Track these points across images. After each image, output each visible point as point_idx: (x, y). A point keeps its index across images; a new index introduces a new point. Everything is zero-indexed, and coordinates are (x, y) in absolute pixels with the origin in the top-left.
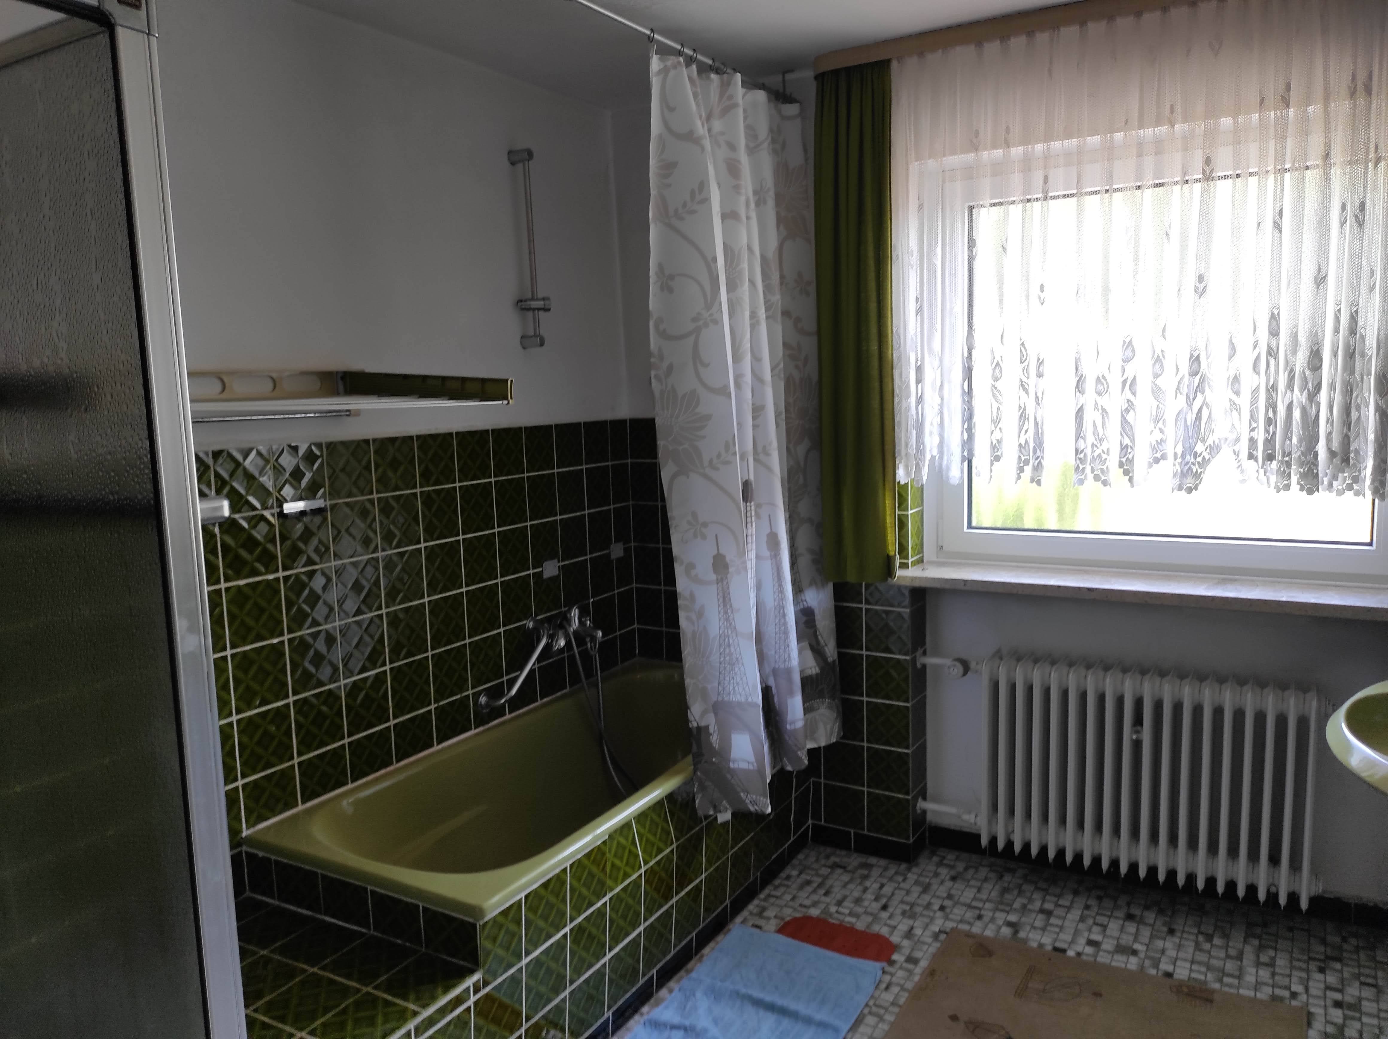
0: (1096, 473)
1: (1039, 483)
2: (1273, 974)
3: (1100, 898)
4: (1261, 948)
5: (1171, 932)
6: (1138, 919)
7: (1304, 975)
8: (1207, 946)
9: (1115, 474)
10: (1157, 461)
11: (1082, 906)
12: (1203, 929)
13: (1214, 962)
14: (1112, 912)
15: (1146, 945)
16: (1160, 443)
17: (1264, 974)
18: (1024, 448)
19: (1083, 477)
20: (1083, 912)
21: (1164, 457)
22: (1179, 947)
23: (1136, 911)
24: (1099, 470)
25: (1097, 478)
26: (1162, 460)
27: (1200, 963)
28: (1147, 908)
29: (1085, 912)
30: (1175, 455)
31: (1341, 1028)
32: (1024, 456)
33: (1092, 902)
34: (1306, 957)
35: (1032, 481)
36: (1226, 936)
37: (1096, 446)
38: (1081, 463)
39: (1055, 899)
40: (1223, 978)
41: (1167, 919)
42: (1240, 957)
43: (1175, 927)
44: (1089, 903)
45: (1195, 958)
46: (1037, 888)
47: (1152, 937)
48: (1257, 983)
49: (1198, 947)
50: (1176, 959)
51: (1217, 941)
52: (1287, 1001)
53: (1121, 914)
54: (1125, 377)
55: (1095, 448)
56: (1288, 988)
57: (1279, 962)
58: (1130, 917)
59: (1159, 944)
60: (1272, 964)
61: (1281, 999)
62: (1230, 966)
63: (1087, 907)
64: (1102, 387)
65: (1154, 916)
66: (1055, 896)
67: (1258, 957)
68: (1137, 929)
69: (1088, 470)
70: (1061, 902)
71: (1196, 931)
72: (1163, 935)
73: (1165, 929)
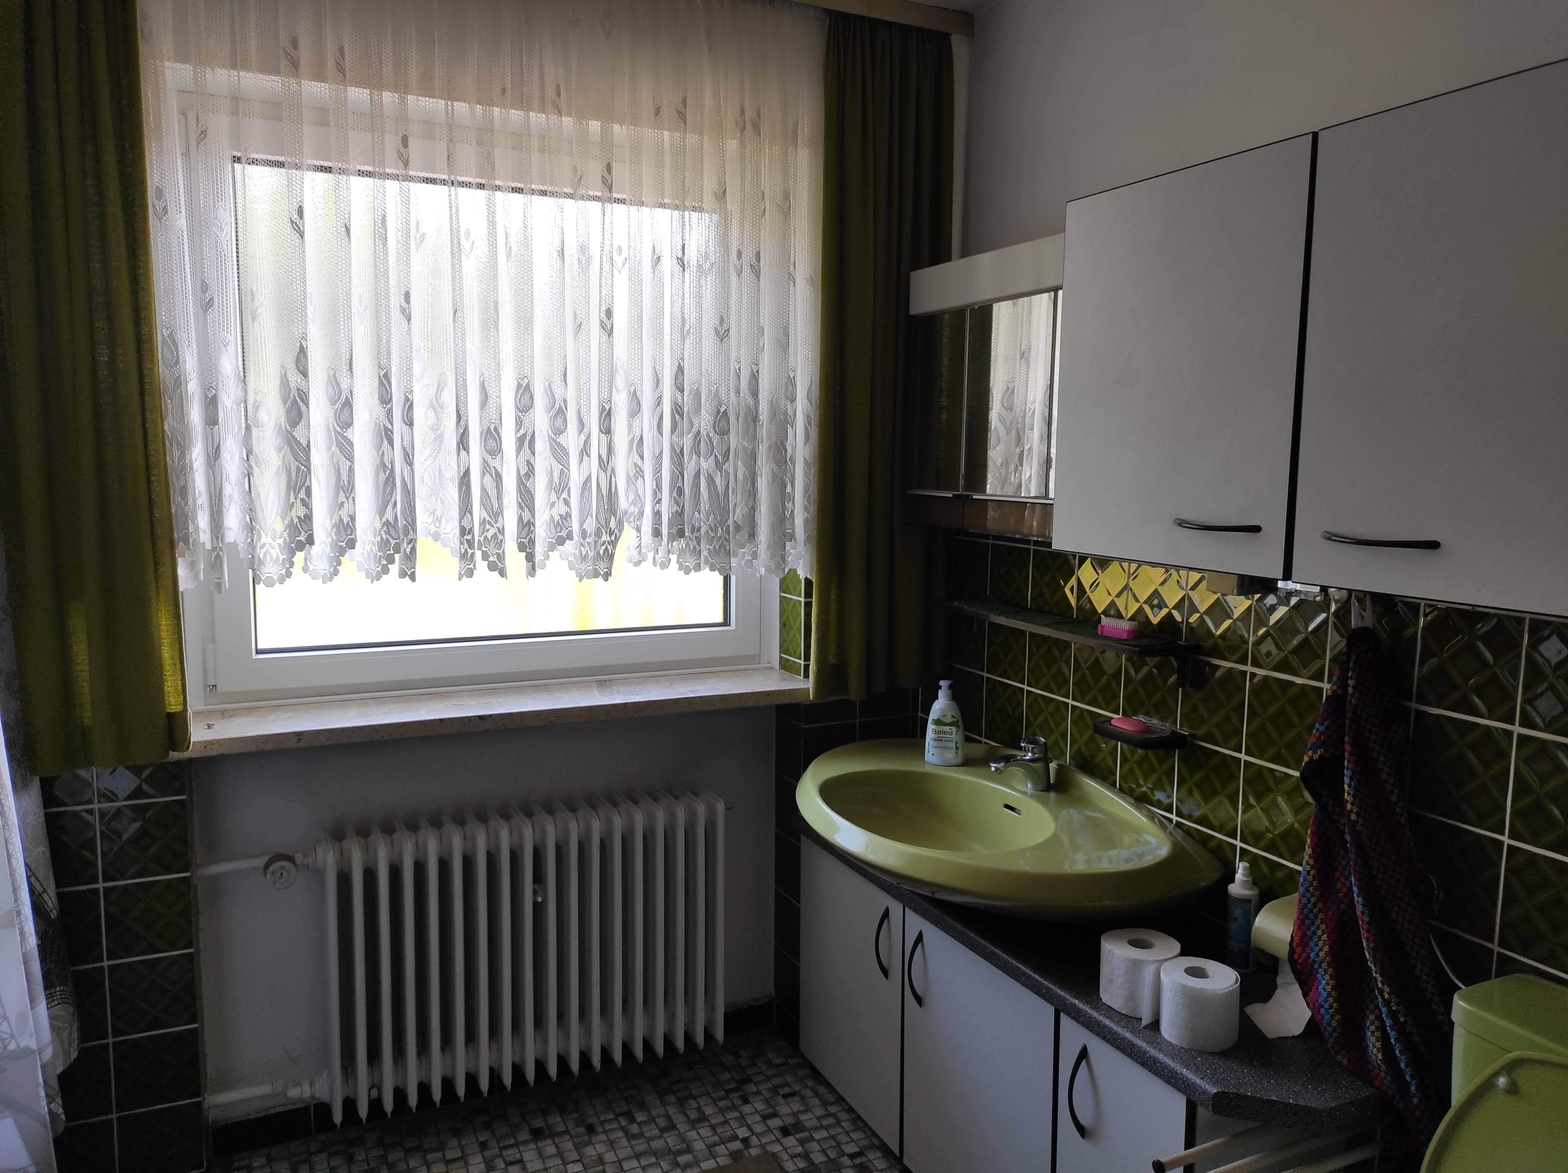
0: (491, 559)
1: (413, 578)
2: (713, 1127)
3: (488, 1126)
4: (681, 1103)
5: (591, 1130)
6: (547, 1132)
7: (736, 1114)
8: (634, 1129)
9: (515, 559)
10: (561, 541)
11: (476, 1148)
12: (617, 1110)
13: (657, 1144)
14: (515, 1138)
15: (579, 1161)
16: (566, 519)
17: (705, 1132)
18: (394, 527)
19: (471, 566)
20: (483, 1156)
21: (570, 536)
22: (612, 1145)
23: (538, 1123)
24: (495, 556)
25: (492, 567)
26: (568, 541)
27: (644, 1154)
28: (545, 1113)
29: (486, 1154)
30: (584, 534)
31: (806, 1156)
32: (394, 539)
33: (484, 1136)
34: (723, 1093)
35: (403, 574)
36: (643, 1107)
37: (490, 524)
38: (470, 548)
39: (438, 1155)
40: (676, 1160)
41: (575, 1116)
42: (672, 1127)
43: (590, 1121)
44: (481, 1139)
45: (636, 1150)
46: (408, 1151)
47: (577, 1147)
48: (709, 1147)
49: (630, 1137)
50: (620, 1162)
51: (640, 1117)
52: (746, 1153)
53: (524, 1136)
54: (522, 432)
55: (488, 527)
56: (735, 1138)
57: (708, 1110)
58: (538, 1134)
59: (590, 1151)
60: (703, 1118)
61: (738, 1152)
62: (671, 1140)
63: (484, 1146)
64: (494, 444)
65: (559, 1119)
66: (436, 1150)
67: (687, 1115)
68: (557, 1147)
69: (478, 554)
70: (449, 1155)
71: (612, 1116)
72: (586, 1138)
73: (582, 1130)
